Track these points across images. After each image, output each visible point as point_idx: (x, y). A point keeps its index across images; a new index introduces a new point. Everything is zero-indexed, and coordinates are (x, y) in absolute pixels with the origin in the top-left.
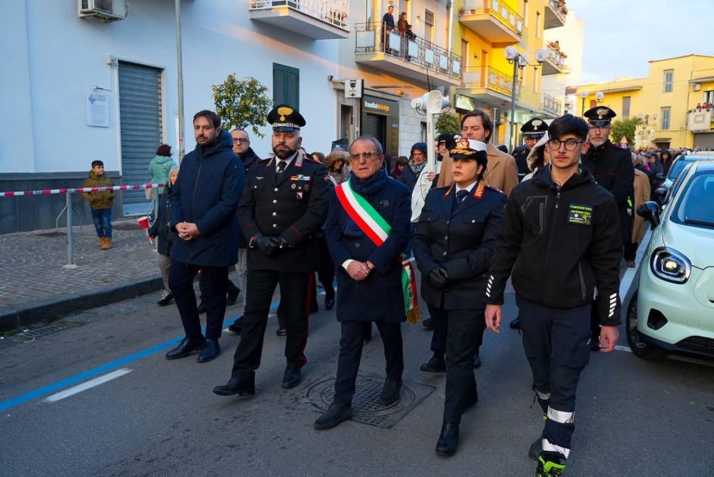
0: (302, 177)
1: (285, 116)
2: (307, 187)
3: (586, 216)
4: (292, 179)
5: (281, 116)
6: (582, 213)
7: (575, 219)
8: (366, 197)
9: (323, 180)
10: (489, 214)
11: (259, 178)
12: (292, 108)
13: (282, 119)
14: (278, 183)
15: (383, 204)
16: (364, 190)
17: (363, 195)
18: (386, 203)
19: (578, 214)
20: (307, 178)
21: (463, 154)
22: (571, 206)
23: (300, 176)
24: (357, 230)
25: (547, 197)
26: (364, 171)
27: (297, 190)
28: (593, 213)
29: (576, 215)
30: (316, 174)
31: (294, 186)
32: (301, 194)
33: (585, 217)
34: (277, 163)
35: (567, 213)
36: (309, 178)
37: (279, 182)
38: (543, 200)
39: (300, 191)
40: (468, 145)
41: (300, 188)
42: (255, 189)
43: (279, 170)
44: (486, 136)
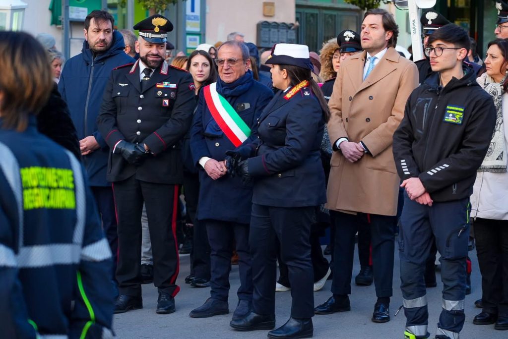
0: (168, 85)
1: (159, 27)
2: (172, 94)
3: (459, 115)
4: (158, 86)
5: (155, 27)
6: (456, 113)
7: (449, 119)
8: (230, 98)
9: (189, 88)
11: (123, 85)
12: (166, 19)
13: (157, 30)
14: (143, 91)
15: (244, 107)
16: (228, 92)
17: (226, 97)
18: (247, 106)
19: (452, 114)
20: (173, 86)
22: (448, 107)
23: (166, 83)
24: (218, 131)
25: (431, 99)
26: (229, 75)
27: (162, 97)
28: (464, 113)
29: (451, 115)
30: (182, 82)
31: (160, 93)
32: (167, 102)
33: (457, 117)
34: (141, 70)
35: (444, 112)
36: (175, 85)
37: (144, 89)
38: (428, 101)
39: (166, 98)
41: (166, 95)
42: (119, 96)
43: (145, 77)
44: (387, 38)
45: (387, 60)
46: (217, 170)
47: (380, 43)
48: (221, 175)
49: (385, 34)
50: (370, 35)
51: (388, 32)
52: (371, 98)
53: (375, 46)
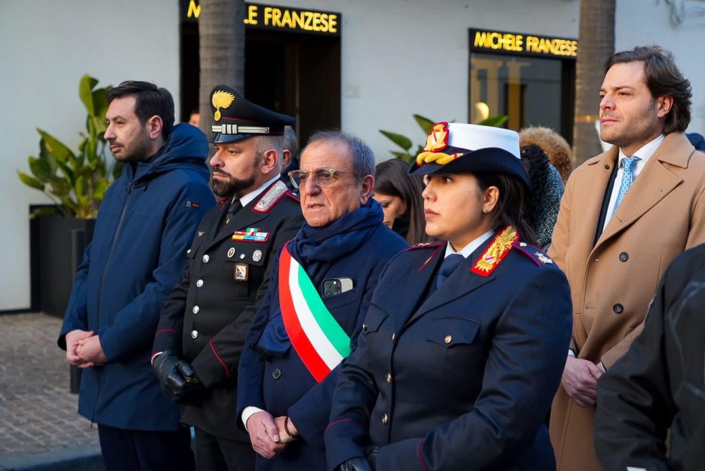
0: (252, 234)
1: (221, 109)
2: (257, 254)
4: (234, 236)
5: (216, 110)
10: (494, 322)
11: (200, 234)
15: (339, 288)
18: (347, 284)
21: (434, 162)
24: (282, 342)
26: (317, 209)
31: (232, 252)
32: (243, 270)
36: (265, 235)
39: (243, 263)
40: (447, 139)
41: (242, 256)
44: (661, 114)
45: (661, 162)
46: (266, 439)
47: (642, 125)
48: (275, 450)
49: (653, 106)
50: (616, 111)
51: (660, 99)
52: (623, 256)
53: (630, 134)
